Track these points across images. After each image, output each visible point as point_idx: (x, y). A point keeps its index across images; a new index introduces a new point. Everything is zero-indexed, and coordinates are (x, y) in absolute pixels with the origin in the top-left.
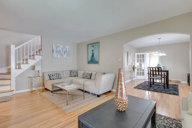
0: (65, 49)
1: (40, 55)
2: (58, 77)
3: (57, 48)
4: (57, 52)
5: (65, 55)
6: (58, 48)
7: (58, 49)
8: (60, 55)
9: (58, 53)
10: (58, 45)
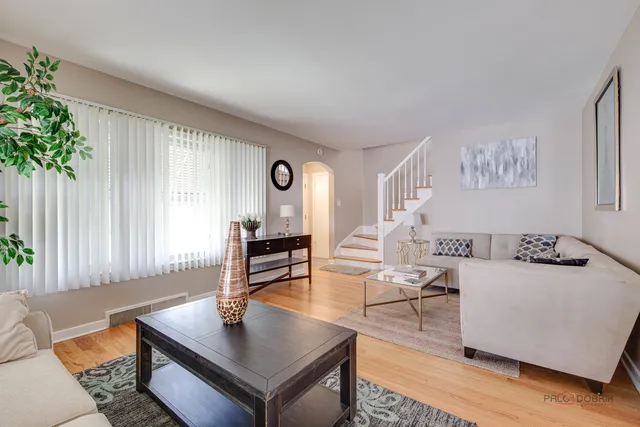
0: (508, 155)
1: (428, 186)
2: (457, 250)
3: (475, 157)
4: (476, 168)
5: (511, 175)
6: (479, 156)
7: (479, 160)
8: (487, 178)
9: (479, 173)
10: (480, 146)
